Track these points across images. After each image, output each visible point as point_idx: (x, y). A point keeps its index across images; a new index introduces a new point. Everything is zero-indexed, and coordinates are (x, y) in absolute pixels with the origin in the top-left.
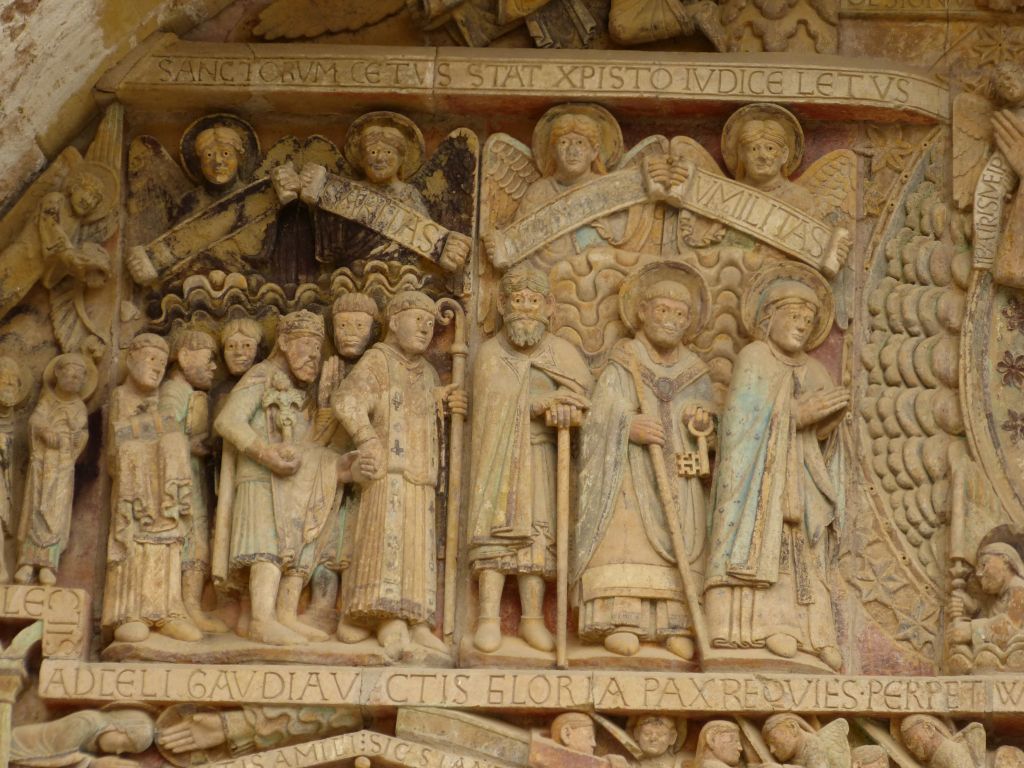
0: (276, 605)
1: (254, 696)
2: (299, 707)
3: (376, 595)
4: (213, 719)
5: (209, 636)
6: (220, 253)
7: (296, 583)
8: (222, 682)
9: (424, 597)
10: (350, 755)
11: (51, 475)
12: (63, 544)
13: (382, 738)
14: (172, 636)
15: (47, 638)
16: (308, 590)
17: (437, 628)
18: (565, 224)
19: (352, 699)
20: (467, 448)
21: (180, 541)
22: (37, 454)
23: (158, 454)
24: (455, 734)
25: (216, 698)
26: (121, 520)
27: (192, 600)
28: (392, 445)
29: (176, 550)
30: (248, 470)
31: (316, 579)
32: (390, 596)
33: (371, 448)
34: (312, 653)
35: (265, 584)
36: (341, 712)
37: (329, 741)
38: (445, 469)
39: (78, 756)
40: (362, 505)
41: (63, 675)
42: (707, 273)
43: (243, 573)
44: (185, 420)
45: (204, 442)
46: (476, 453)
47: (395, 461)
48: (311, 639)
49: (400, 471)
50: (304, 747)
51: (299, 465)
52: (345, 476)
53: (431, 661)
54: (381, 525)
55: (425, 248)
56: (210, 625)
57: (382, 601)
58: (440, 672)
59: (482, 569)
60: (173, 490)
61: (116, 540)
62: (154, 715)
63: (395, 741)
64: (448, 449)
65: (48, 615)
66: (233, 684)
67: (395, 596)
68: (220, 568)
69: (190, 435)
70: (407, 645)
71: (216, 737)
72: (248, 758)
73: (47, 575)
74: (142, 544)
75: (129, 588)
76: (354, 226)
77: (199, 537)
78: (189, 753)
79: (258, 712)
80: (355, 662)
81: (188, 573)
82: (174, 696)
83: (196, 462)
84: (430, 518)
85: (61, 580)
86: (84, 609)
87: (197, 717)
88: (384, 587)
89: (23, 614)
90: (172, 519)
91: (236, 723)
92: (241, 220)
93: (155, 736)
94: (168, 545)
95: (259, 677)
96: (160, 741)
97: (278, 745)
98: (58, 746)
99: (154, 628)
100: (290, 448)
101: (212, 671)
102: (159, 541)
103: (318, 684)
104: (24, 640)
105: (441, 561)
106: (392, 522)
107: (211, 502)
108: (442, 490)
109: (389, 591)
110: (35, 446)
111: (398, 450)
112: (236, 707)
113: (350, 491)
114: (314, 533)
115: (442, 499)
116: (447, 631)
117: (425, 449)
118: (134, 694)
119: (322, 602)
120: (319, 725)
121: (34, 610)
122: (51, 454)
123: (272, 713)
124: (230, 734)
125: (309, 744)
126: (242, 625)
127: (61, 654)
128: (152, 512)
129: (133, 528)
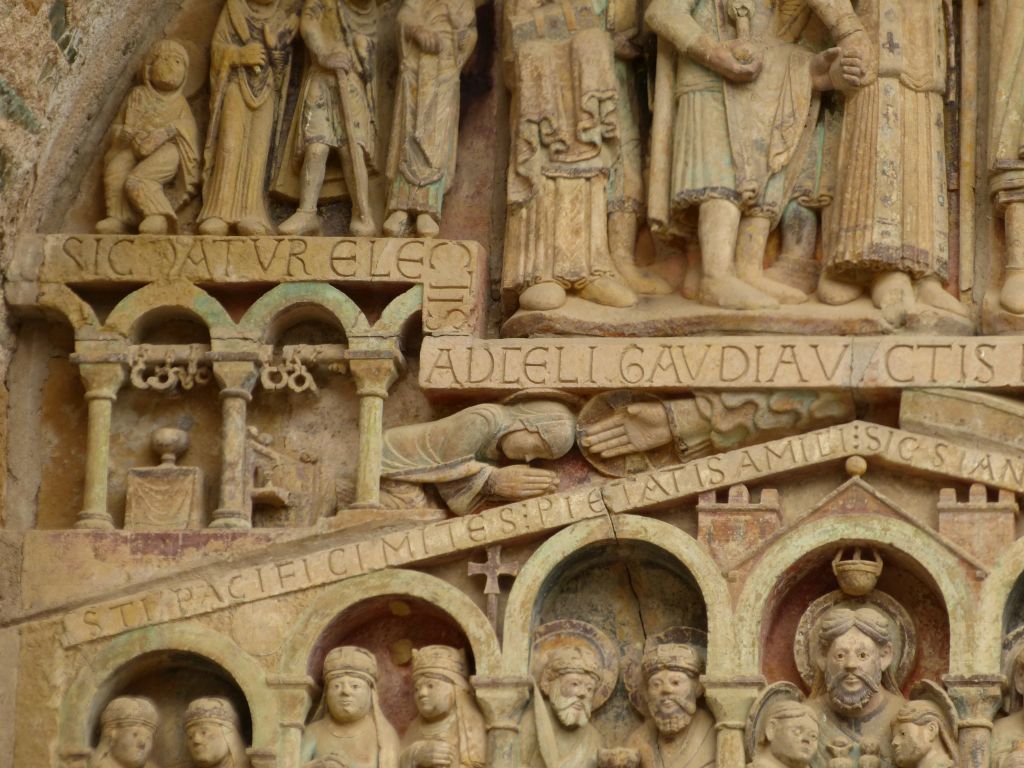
0: (735, 257)
1: (708, 378)
2: (769, 392)
3: (868, 240)
4: (654, 411)
5: (646, 299)
7: (760, 227)
8: (666, 361)
9: (932, 243)
10: (840, 454)
11: (429, 90)
12: (447, 182)
13: (881, 431)
14: (596, 301)
15: (428, 307)
16: (778, 234)
17: (950, 282)
19: (840, 380)
20: (984, 41)
21: (604, 173)
22: (409, 61)
23: (571, 57)
24: (978, 423)
25: (658, 383)
26: (523, 147)
27: (623, 252)
28: (883, 39)
29: (599, 185)
30: (692, 77)
31: (787, 221)
32: (887, 241)
33: (857, 44)
34: (786, 319)
35: (720, 227)
36: (824, 397)
37: (810, 437)
38: (955, 69)
39: (474, 466)
40: (847, 119)
41: (451, 357)
43: (689, 214)
44: (605, 12)
45: (631, 40)
46: (995, 47)
47: (888, 60)
48: (783, 300)
49: (895, 74)
50: (777, 446)
51: (760, 68)
52: (821, 81)
53: (944, 326)
54: (872, 146)
56: (647, 285)
57: (875, 248)
58: (956, 340)
59: (1009, 203)
60: (592, 105)
61: (518, 174)
62: (574, 408)
63: (899, 434)
64: (958, 42)
65: (428, 277)
66: (679, 363)
67: (893, 240)
68: (658, 209)
69: (612, 32)
70: (912, 305)
71: (660, 435)
72: (702, 462)
73: (426, 223)
74: (554, 179)
75: (538, 237)
77: (629, 167)
78: (623, 457)
79: (715, 399)
80: (843, 330)
81: (616, 217)
82: (601, 382)
83: (622, 67)
84: (937, 136)
85: (445, 232)
86: (478, 267)
87: (633, 409)
88: (878, 229)
89: (395, 277)
90: (592, 144)
93: (577, 436)
94: (588, 179)
95: (715, 353)
96: (584, 442)
97: (742, 444)
98: (447, 453)
99: (572, 290)
100: (747, 47)
101: (651, 345)
102: (576, 175)
103: (794, 360)
104: (397, 312)
105: (954, 192)
106: (887, 142)
107: (644, 120)
108: (952, 97)
109: (885, 234)
110: (406, 49)
111: (892, 46)
112: (686, 394)
113: (830, 101)
114: (782, 159)
115: (952, 110)
116: (964, 287)
117: (927, 44)
118: (548, 380)
119: (797, 251)
120: (797, 415)
121: (410, 271)
122: (427, 61)
123: (733, 401)
124: (677, 431)
125: (784, 442)
126: (690, 283)
127: (448, 329)
128: (566, 134)
129: (540, 157)
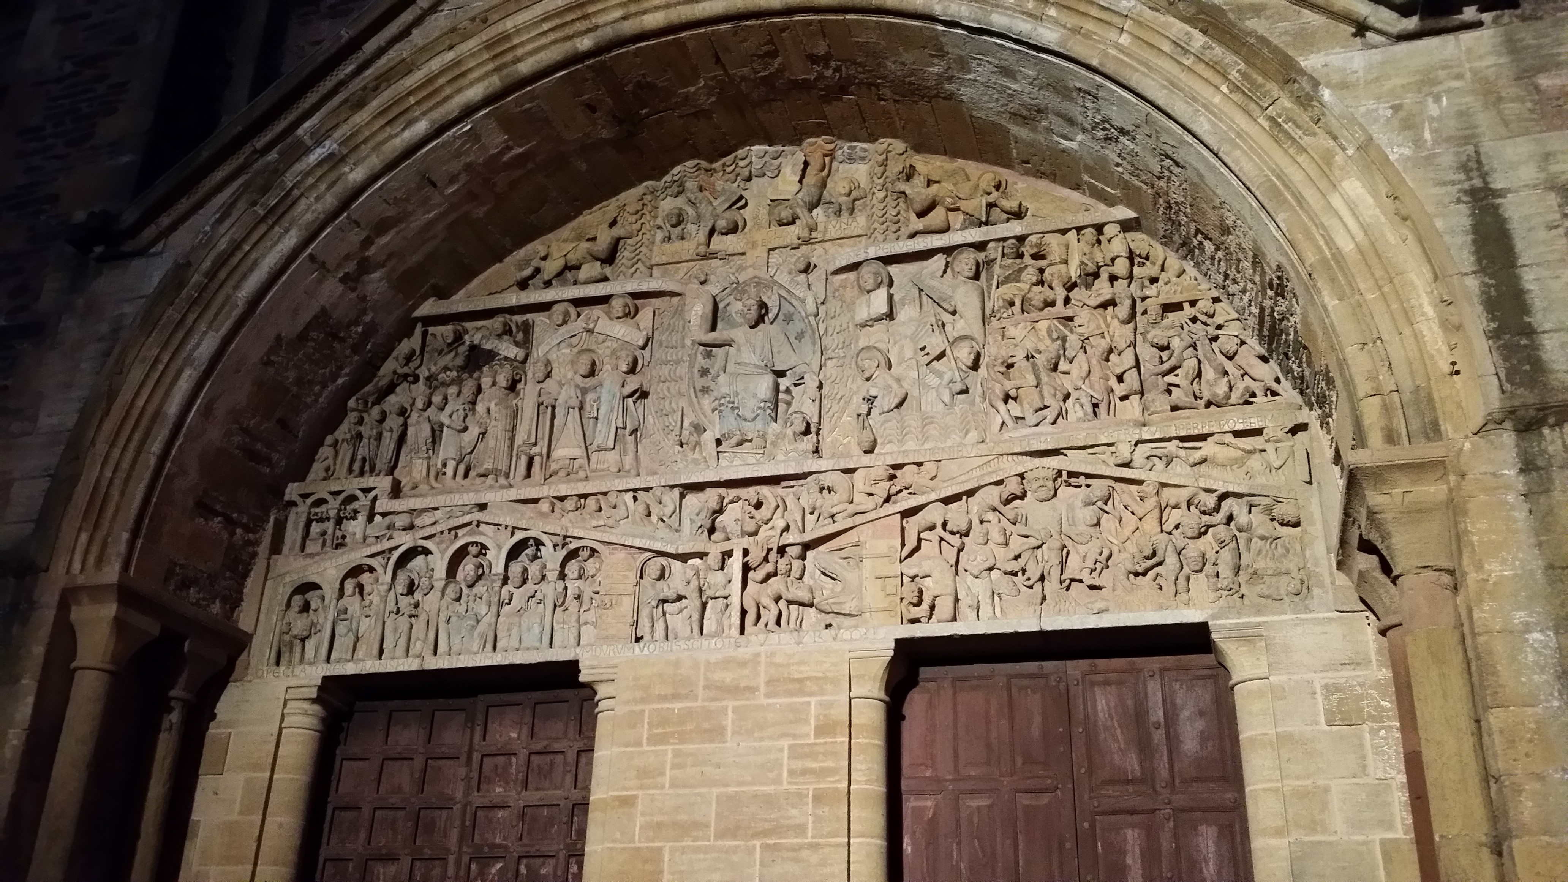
0: (454, 475)
1: (442, 504)
2: (457, 506)
3: (484, 467)
4: (430, 514)
6: (450, 366)
7: (462, 468)
8: (432, 501)
9: (503, 467)
10: (471, 520)
12: (392, 463)
14: (421, 489)
15: (379, 493)
16: (469, 470)
18: (556, 342)
19: (473, 502)
23: (420, 430)
24: (505, 510)
25: (430, 506)
28: (493, 418)
29: (426, 461)
31: (472, 466)
32: (489, 467)
36: (469, 506)
41: (383, 505)
42: (600, 352)
43: (445, 465)
45: (437, 425)
47: (494, 423)
49: (496, 426)
54: (488, 444)
55: (512, 356)
57: (485, 470)
59: (520, 455)
62: (412, 514)
65: (380, 485)
66: (436, 501)
71: (432, 520)
73: (381, 471)
74: (415, 460)
76: (490, 351)
78: (425, 526)
79: (445, 509)
80: (476, 490)
84: (508, 442)
86: (390, 483)
87: (425, 513)
91: (438, 514)
92: (457, 354)
93: (410, 521)
94: (423, 459)
96: (414, 523)
97: (450, 520)
98: (380, 528)
100: (463, 423)
101: (429, 498)
102: (420, 458)
103: (462, 498)
111: (496, 420)
118: (405, 508)
120: (464, 512)
123: (448, 509)
124: (436, 519)
127: (383, 497)
129: (412, 454)
